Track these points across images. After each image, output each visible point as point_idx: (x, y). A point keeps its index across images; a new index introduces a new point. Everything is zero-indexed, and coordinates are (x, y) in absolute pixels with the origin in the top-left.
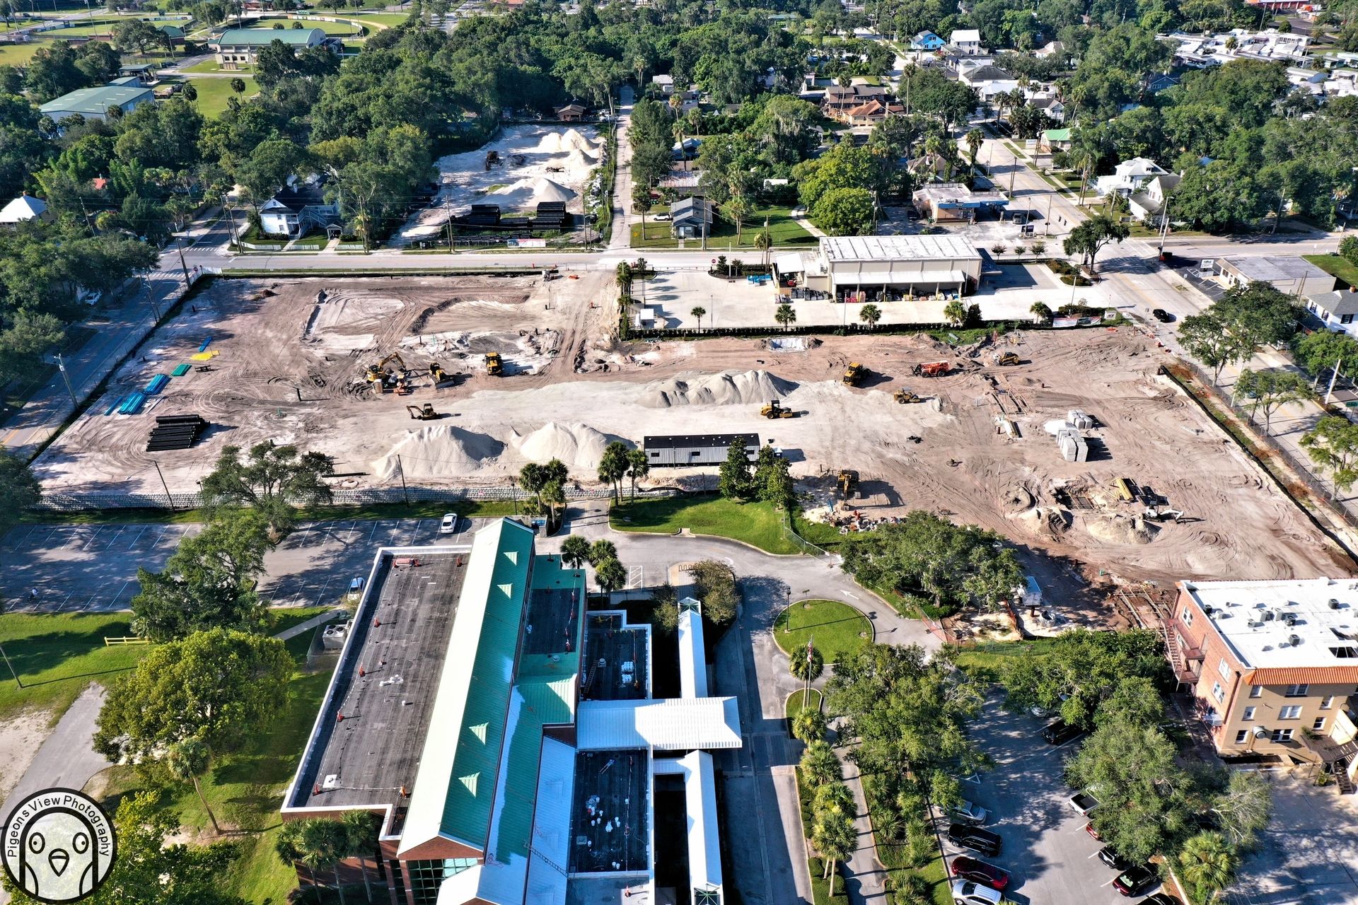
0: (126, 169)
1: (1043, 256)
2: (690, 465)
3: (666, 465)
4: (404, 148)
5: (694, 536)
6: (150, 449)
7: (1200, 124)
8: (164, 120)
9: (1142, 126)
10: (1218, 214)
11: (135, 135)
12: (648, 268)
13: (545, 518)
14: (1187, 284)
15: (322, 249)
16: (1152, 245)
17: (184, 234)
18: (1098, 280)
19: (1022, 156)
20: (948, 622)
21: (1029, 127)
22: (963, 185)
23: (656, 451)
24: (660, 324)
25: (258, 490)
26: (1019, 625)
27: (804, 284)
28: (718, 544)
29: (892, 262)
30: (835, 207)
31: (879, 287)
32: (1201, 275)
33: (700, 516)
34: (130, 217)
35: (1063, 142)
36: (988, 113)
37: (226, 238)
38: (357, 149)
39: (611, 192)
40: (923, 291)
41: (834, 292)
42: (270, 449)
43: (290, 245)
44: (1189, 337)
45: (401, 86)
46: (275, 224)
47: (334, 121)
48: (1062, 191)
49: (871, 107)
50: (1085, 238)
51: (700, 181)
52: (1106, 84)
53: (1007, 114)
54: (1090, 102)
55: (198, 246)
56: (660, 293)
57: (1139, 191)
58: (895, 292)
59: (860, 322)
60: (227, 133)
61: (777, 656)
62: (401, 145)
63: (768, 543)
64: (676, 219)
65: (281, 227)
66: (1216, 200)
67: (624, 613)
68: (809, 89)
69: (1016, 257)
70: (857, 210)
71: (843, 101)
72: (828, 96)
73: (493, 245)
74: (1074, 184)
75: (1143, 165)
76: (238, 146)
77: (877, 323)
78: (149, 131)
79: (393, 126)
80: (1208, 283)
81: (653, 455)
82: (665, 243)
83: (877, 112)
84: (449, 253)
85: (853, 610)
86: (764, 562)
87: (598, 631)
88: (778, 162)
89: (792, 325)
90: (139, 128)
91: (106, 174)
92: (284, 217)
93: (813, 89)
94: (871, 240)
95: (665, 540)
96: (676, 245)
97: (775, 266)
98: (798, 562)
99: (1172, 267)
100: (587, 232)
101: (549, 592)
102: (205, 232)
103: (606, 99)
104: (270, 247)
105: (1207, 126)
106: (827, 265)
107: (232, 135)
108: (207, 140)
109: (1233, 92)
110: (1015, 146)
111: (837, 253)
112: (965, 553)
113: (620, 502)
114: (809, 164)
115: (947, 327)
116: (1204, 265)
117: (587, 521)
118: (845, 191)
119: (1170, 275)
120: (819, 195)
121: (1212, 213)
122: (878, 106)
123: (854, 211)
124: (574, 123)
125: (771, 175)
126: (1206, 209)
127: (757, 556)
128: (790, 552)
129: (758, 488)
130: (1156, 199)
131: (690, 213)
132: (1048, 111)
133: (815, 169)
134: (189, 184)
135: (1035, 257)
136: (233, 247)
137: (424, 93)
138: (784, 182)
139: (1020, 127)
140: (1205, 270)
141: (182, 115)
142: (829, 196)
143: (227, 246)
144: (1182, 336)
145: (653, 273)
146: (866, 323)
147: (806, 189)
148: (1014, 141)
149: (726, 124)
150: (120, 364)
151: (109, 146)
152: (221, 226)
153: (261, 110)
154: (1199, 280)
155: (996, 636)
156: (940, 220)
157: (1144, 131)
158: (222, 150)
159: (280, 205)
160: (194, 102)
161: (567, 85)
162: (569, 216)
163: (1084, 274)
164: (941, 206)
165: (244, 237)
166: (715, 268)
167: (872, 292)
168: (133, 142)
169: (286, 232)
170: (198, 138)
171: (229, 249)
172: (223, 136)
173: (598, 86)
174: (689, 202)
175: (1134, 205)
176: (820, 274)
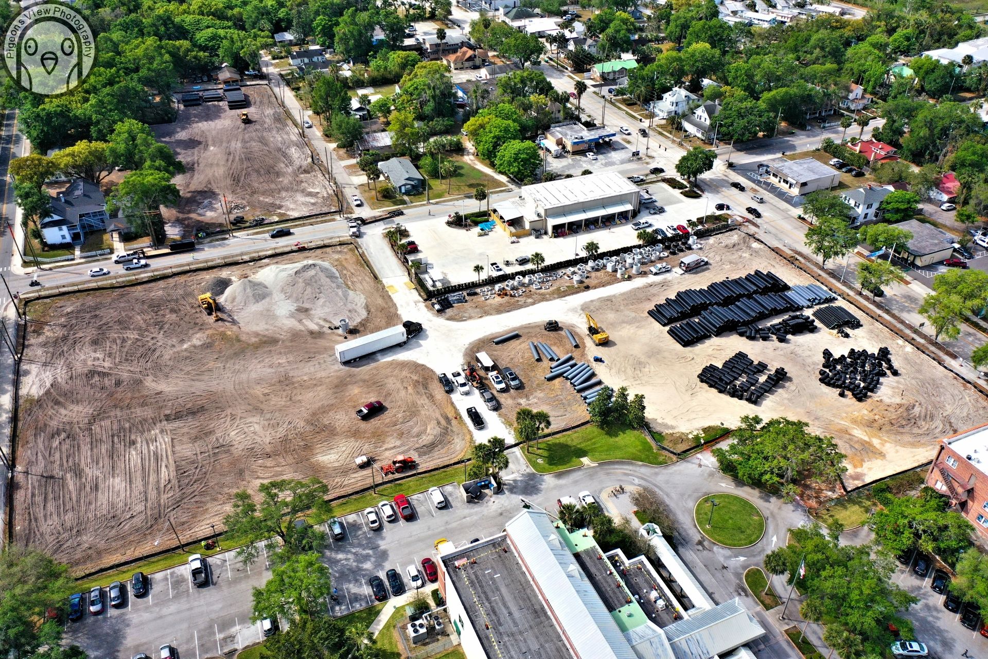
5: (593, 464)
12: (403, 228)
13: (491, 479)
14: (757, 188)
15: (112, 252)
22: (577, 122)
28: (617, 467)
32: (759, 178)
43: (78, 251)
46: (58, 235)
51: (393, 141)
57: (685, 113)
59: (583, 254)
61: (715, 548)
63: (648, 457)
67: (619, 551)
71: (441, 49)
72: (427, 46)
75: (681, 93)
77: (598, 251)
92: (64, 228)
96: (403, 201)
99: (737, 173)
101: (577, 555)
104: (63, 258)
106: (541, 210)
110: (576, 78)
115: (639, 246)
118: (518, 144)
130: (704, 120)
132: (586, 47)
135: (655, 176)
136: (27, 263)
140: (761, 174)
142: (509, 149)
143: (17, 262)
145: (406, 232)
146: (591, 253)
148: (572, 73)
156: (574, 153)
159: (57, 218)
163: (694, 188)
164: (574, 143)
171: (24, 266)
174: (394, 162)
175: (687, 125)
176: (537, 218)
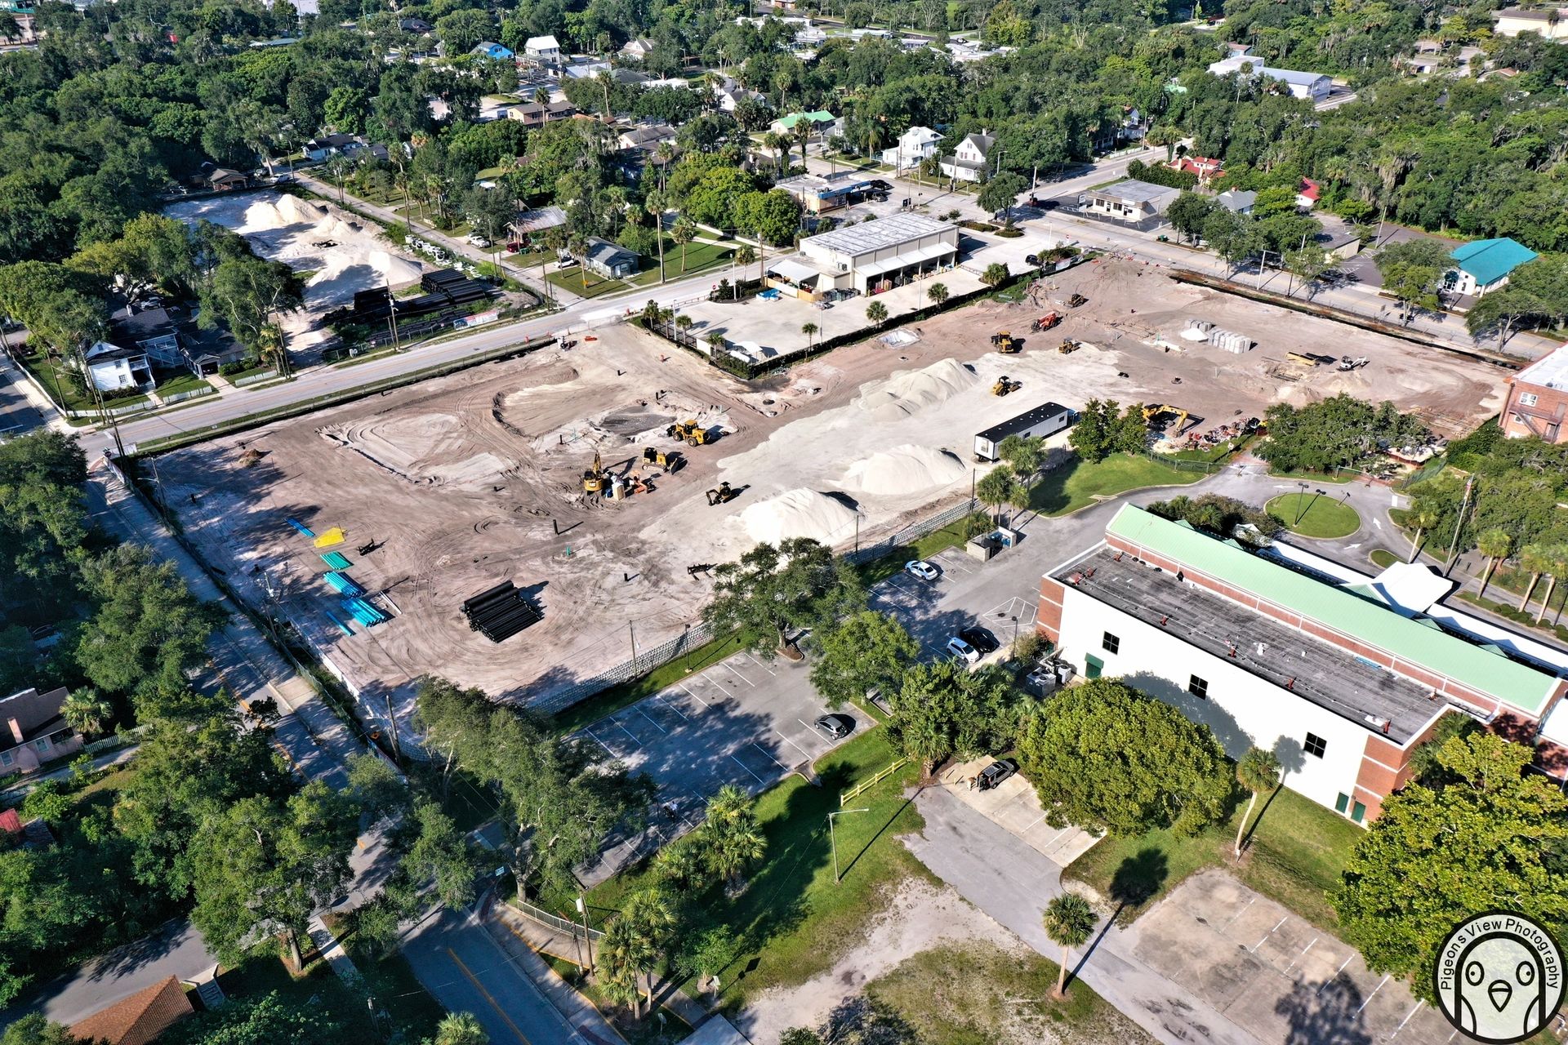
1: (959, 219)
5: (1111, 497)
6: (496, 636)
12: (662, 308)
13: (1001, 529)
14: (1081, 219)
15: (209, 392)
20: (1366, 475)
22: (807, 176)
26: (1401, 459)
27: (826, 287)
28: (1141, 494)
29: (897, 245)
31: (896, 273)
32: (1079, 210)
33: (1087, 483)
37: (35, 415)
41: (862, 285)
43: (153, 398)
46: (114, 375)
56: (701, 330)
64: (600, 259)
65: (122, 379)
71: (542, 120)
72: (518, 117)
73: (437, 331)
75: (923, 132)
77: (953, 297)
80: (1095, 215)
82: (612, 287)
84: (395, 353)
86: (1195, 489)
89: (882, 322)
92: (122, 364)
94: (845, 232)
96: (626, 285)
98: (1214, 481)
99: (1050, 210)
104: (134, 407)
106: (845, 261)
115: (993, 288)
116: (1082, 200)
119: (1057, 215)
128: (1198, 477)
130: (976, 158)
135: (954, 221)
140: (1081, 205)
143: (59, 421)
146: (935, 302)
154: (1081, 214)
155: (1403, 471)
156: (823, 211)
159: (110, 347)
163: (1004, 228)
164: (821, 197)
166: (717, 293)
169: (133, 382)
171: (74, 425)
175: (949, 169)
176: (841, 272)
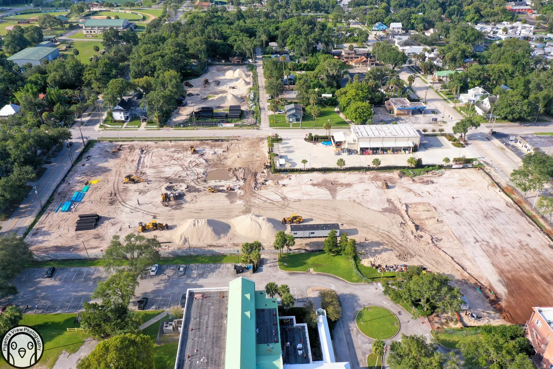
0: (53, 91)
1: (443, 132)
2: (310, 237)
3: (300, 238)
4: (172, 83)
5: (315, 273)
6: (77, 230)
7: (502, 72)
8: (68, 68)
9: (479, 73)
10: (515, 115)
11: (56, 74)
12: (279, 137)
13: (252, 265)
14: (505, 147)
15: (139, 127)
16: (488, 127)
17: (79, 120)
18: (467, 144)
19: (426, 83)
20: (431, 317)
21: (428, 70)
22: (406, 99)
23: (296, 232)
24: (288, 166)
25: (129, 255)
26: (461, 321)
27: (345, 146)
28: (326, 277)
29: (383, 138)
30: (356, 111)
31: (377, 149)
32: (510, 143)
33: (316, 262)
34: (57, 114)
35: (443, 77)
36: (410, 62)
37: (97, 122)
38: (152, 82)
39: (258, 99)
40: (396, 150)
41: (359, 150)
42: (133, 237)
43: (125, 125)
44: (516, 179)
45: (167, 51)
46: (118, 116)
47: (140, 68)
48: (445, 100)
49: (362, 59)
50: (462, 126)
51: (297, 96)
52: (460, 52)
53: (419, 63)
54: (453, 59)
55: (86, 125)
56: (286, 149)
57: (478, 102)
58: (384, 150)
59: (372, 165)
60: (95, 74)
61: (359, 335)
62: (171, 81)
63: (348, 277)
64: (288, 114)
65: (121, 117)
66: (513, 109)
67: (294, 317)
68: (334, 49)
69: (432, 133)
70: (365, 112)
71: (350, 56)
72: (343, 54)
73: (212, 125)
74: (451, 97)
75: (480, 90)
76: (100, 79)
77: (379, 166)
78: (62, 73)
79: (166, 70)
80: (513, 147)
81: (294, 234)
82: (284, 125)
83: (365, 61)
84: (194, 129)
85: (389, 311)
86: (347, 287)
87: (284, 327)
88: (327, 87)
89: (343, 167)
90: (57, 71)
91: (45, 93)
92: (122, 113)
93: (336, 49)
94: (373, 127)
95: (303, 275)
96: (289, 125)
97: (333, 137)
98: (361, 287)
99: (497, 138)
100: (251, 120)
101: (263, 310)
102: (88, 118)
103: (251, 54)
104: (117, 126)
105: (505, 74)
106: (356, 138)
107: (97, 75)
108: (87, 76)
109: (513, 57)
110: (423, 78)
111: (360, 134)
112: (439, 289)
113: (282, 256)
114: (342, 90)
115: (408, 168)
116: (511, 138)
117: (269, 265)
118: (360, 104)
119: (496, 142)
120: (348, 104)
121: (512, 114)
122: (365, 59)
123: (363, 112)
124: (238, 65)
125: (325, 92)
126: (509, 113)
127: (344, 283)
128: (357, 281)
129: (341, 250)
130: (487, 106)
131: (294, 111)
132: (435, 62)
133: (345, 93)
134: (80, 96)
135: (440, 133)
136: (101, 126)
137: (178, 55)
138: (331, 95)
139: (425, 69)
140: (511, 141)
141: (75, 66)
142: (353, 106)
143: (98, 125)
144: (512, 178)
145: (281, 139)
146: (375, 166)
147: (342, 100)
148: (422, 75)
149: (302, 67)
150: (58, 186)
151: (45, 79)
152: (95, 115)
153: (108, 61)
154: (509, 145)
155: (452, 325)
156: (397, 114)
157: (479, 75)
158: (93, 81)
159: (120, 108)
160: (78, 56)
161: (235, 48)
162: (242, 112)
163: (462, 142)
164: (398, 109)
165: (105, 121)
166: (307, 137)
167: (375, 150)
168: (55, 77)
169: (123, 119)
170: (83, 76)
171: (100, 127)
172: (94, 75)
173: (248, 49)
174: (292, 106)
175: (477, 108)
176: (352, 142)
